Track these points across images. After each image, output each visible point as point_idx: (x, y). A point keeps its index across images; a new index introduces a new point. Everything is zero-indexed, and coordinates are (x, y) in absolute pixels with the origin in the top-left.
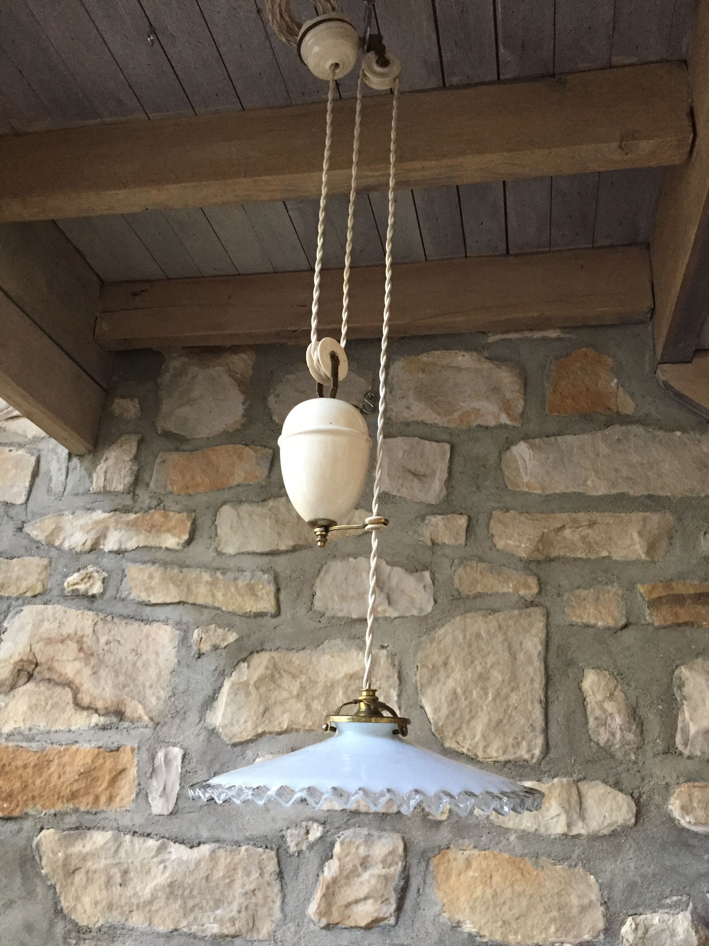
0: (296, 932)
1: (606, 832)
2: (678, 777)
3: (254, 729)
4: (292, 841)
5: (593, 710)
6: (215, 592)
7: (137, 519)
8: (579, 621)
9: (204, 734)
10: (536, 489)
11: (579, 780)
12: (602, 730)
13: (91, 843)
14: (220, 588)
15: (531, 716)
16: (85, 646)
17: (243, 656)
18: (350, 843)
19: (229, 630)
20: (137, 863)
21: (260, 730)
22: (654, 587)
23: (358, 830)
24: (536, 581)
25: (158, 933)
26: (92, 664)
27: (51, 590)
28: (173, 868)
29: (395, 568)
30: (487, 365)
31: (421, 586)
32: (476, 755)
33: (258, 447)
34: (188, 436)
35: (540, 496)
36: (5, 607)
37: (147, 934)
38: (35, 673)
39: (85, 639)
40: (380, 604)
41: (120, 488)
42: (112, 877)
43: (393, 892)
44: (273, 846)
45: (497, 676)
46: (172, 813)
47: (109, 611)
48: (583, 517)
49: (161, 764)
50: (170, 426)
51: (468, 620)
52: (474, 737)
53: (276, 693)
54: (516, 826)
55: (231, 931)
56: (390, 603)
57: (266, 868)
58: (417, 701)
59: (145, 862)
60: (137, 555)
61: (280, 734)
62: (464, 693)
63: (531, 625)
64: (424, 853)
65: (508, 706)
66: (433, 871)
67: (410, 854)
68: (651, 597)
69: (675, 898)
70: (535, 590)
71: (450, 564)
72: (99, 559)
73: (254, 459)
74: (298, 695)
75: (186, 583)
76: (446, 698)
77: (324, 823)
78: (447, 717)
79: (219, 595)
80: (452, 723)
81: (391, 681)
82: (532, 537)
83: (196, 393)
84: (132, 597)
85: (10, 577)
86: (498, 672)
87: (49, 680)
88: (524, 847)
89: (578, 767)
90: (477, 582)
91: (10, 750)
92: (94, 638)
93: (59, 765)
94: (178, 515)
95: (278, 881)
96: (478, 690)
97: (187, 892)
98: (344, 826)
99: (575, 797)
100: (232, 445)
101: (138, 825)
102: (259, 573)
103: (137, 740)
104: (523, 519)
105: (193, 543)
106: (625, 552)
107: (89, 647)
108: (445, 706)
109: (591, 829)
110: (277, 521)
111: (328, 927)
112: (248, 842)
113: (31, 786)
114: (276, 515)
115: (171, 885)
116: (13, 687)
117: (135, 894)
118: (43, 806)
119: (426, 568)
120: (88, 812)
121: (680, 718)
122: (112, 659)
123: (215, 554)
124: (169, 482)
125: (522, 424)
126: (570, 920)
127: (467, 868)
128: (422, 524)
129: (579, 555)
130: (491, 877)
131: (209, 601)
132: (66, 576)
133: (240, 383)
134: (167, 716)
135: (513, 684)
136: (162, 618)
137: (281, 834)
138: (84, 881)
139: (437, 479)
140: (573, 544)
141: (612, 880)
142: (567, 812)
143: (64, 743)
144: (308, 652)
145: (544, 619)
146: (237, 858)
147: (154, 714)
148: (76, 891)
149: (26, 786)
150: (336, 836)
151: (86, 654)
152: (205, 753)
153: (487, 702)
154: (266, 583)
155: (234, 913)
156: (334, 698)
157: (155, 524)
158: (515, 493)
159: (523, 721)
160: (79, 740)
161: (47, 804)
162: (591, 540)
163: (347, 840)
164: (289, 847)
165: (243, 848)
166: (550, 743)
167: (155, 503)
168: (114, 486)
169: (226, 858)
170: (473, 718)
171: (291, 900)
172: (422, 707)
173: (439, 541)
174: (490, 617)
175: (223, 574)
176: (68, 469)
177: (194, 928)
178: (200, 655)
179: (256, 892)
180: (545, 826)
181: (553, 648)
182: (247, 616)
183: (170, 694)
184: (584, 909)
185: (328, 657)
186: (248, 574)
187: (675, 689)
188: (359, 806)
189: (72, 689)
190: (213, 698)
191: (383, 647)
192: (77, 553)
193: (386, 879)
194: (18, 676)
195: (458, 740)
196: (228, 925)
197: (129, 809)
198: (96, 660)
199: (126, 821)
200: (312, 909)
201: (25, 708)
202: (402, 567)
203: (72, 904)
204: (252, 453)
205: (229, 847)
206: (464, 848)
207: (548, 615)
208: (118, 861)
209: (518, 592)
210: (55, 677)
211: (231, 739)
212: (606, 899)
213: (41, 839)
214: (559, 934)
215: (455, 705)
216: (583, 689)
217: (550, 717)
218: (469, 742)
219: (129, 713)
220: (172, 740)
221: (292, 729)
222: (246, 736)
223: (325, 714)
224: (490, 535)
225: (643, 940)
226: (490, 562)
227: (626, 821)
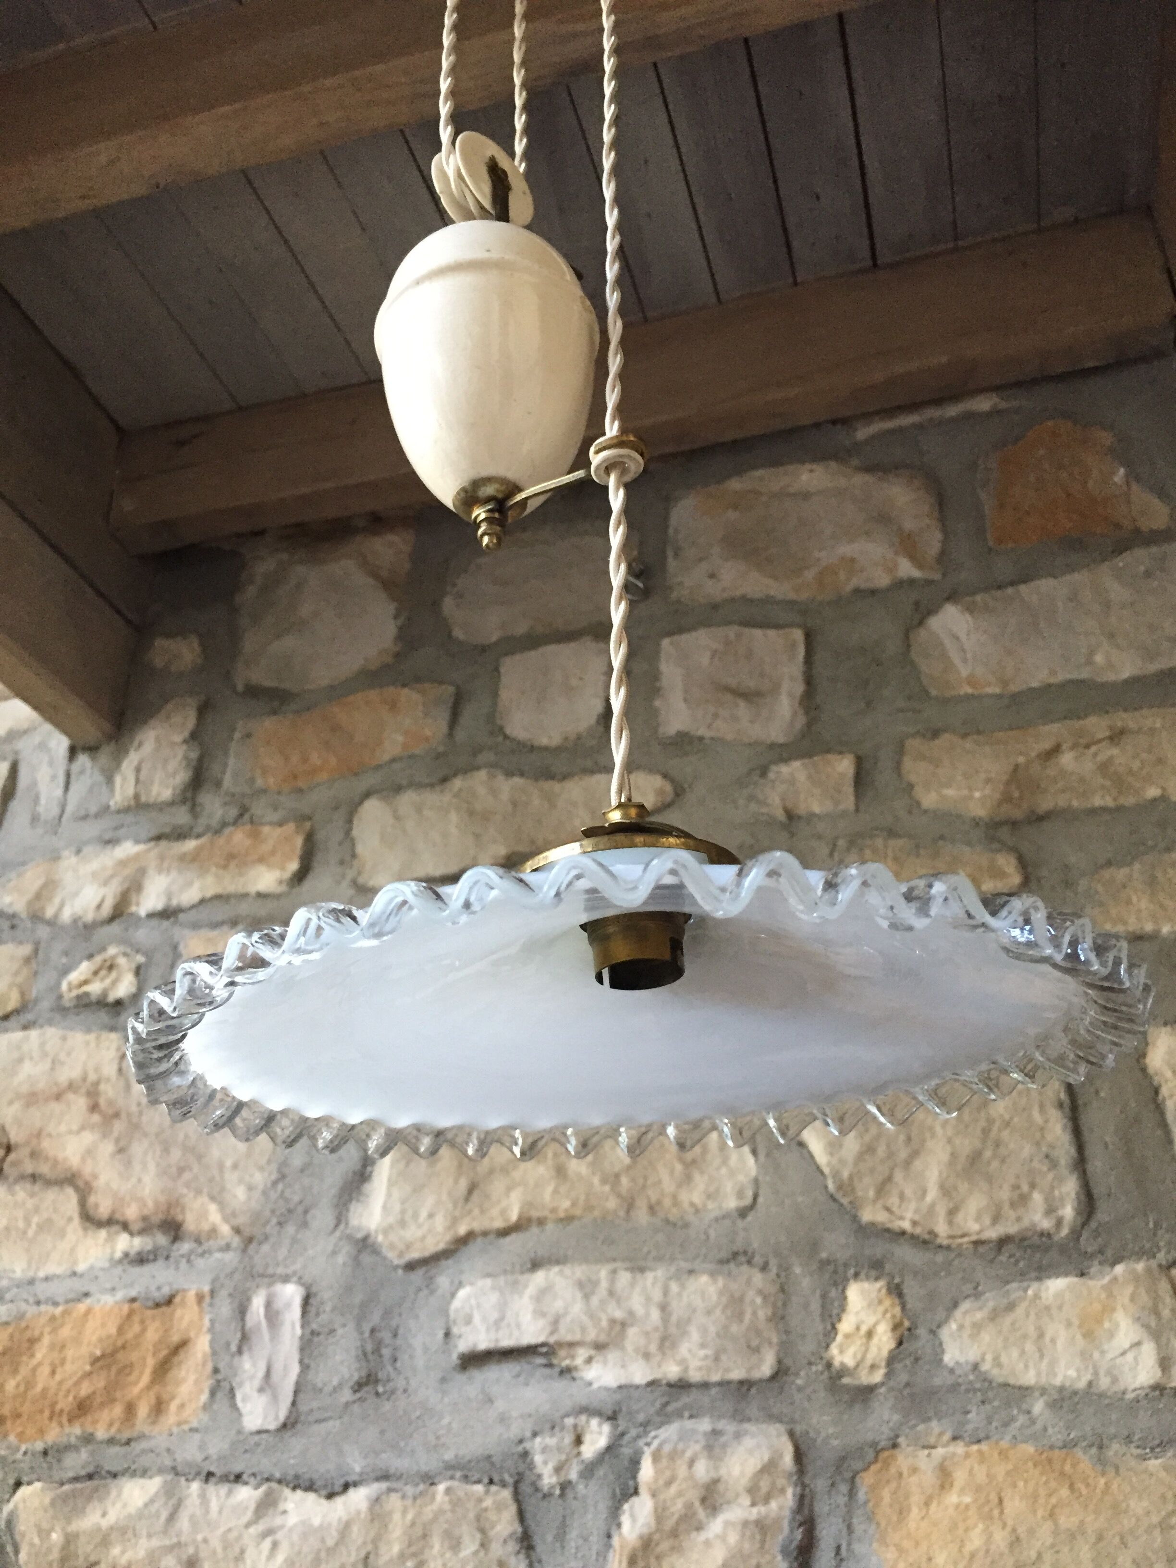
3: (449, 1228)
4: (545, 1463)
7: (200, 849)
8: (1120, 929)
9: (347, 1248)
10: (988, 685)
11: (1172, 1264)
13: (119, 1505)
15: (1043, 1137)
16: (102, 1102)
18: (674, 1455)
20: (216, 1543)
21: (462, 1230)
23: (689, 1424)
24: (1013, 861)
26: (115, 1134)
27: (36, 1001)
28: (292, 1545)
30: (860, 479)
32: (931, 1232)
33: (427, 685)
34: (295, 689)
35: (999, 697)
38: (6, 1166)
39: (102, 1087)
41: (167, 794)
43: (779, 1558)
44: (507, 1477)
46: (284, 1426)
48: (1096, 724)
49: (259, 1322)
50: (259, 676)
52: (924, 1192)
54: (1043, 1380)
57: (493, 1528)
59: (232, 1537)
60: (204, 914)
61: (504, 1233)
64: (841, 1463)
65: (990, 1121)
66: (866, 1502)
67: (810, 1470)
70: (1015, 879)
72: (129, 932)
73: (421, 707)
77: (612, 1417)
78: (860, 1157)
80: (872, 1171)
82: (993, 776)
83: (305, 610)
87: (34, 1178)
88: (1069, 1428)
89: (1165, 1236)
92: (121, 1083)
93: (52, 1347)
94: (279, 830)
95: (522, 1556)
98: (658, 1419)
99: (1169, 1301)
100: (377, 690)
101: (215, 1457)
103: (209, 1277)
104: (968, 744)
105: (309, 877)
107: (110, 1103)
108: (851, 1135)
110: (471, 813)
112: (450, 1473)
114: (470, 804)
118: (21, 1436)
120: (111, 1441)
122: (158, 1118)
123: (353, 891)
124: (258, 773)
127: (942, 1487)
128: (762, 781)
129: (1098, 802)
130: (1000, 1501)
132: (66, 971)
133: (388, 585)
134: (268, 1222)
137: (520, 1449)
139: (783, 697)
140: (1082, 780)
142: (1156, 1335)
143: (60, 1299)
146: (429, 1512)
147: (241, 1220)
150: (641, 1443)
151: (104, 1116)
152: (349, 1289)
157: (235, 852)
158: (945, 702)
159: (1027, 1150)
160: (92, 1288)
161: (29, 1431)
162: (1121, 769)
163: (667, 1448)
164: (539, 1476)
165: (441, 1488)
166: (1095, 1192)
167: (233, 812)
168: (154, 793)
169: (405, 1511)
170: (915, 1154)
172: (802, 1144)
173: (802, 810)
176: (68, 775)
180: (1109, 1372)
183: (274, 1177)
188: (686, 1370)
189: (77, 1189)
190: (362, 1175)
192: (86, 926)
193: (761, 1527)
195: (889, 1204)
197: (195, 1424)
198: (124, 1125)
199: (191, 1453)
204: (415, 696)
205: (410, 1490)
206: (932, 1440)
208: (175, 1540)
210: (44, 1169)
211: (401, 1255)
213: (16, 1507)
216: (1151, 1070)
217: (1086, 1135)
218: (913, 1205)
219: (190, 1223)
220: (280, 1270)
221: (529, 1220)
222: (434, 1244)
223: (596, 1181)
224: (904, 787)
226: (910, 836)
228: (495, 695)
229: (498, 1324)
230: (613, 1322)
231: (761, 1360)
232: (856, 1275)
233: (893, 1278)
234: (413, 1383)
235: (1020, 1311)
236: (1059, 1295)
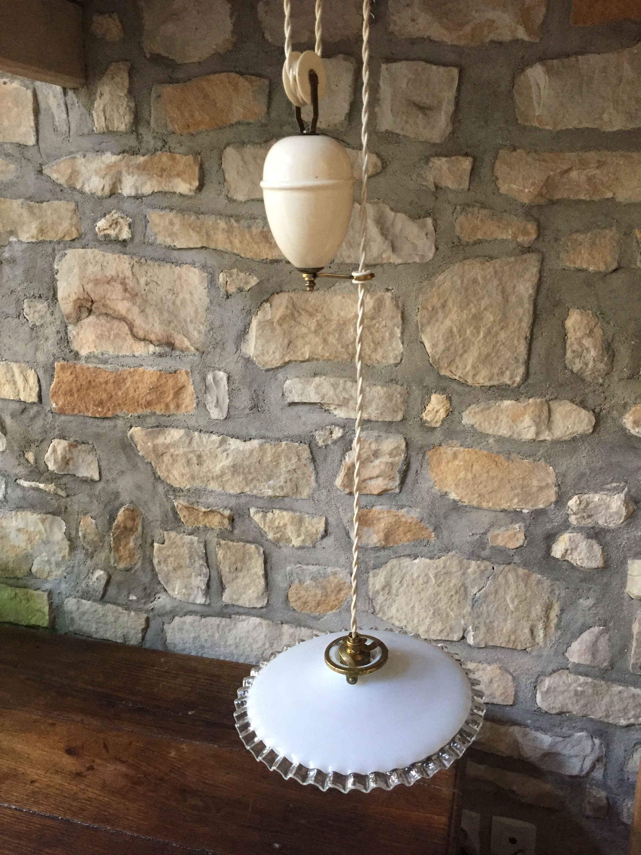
0: (327, 496)
1: (566, 438)
2: (636, 399)
3: (281, 358)
4: (320, 439)
5: (572, 345)
6: (232, 239)
7: (146, 162)
8: (572, 265)
9: (242, 361)
10: (548, 124)
11: (551, 400)
12: (577, 361)
13: (170, 436)
14: (236, 235)
15: (516, 350)
16: (128, 287)
17: (265, 298)
18: (364, 441)
19: (250, 274)
20: (207, 451)
21: (287, 359)
23: (371, 432)
24: (535, 227)
25: (230, 494)
26: (138, 304)
27: (85, 234)
28: (234, 456)
29: (399, 214)
31: (424, 234)
32: (466, 381)
33: (253, 78)
34: (179, 62)
35: (550, 131)
36: (50, 250)
37: (223, 495)
38: (93, 309)
39: (127, 281)
40: (384, 251)
41: (123, 128)
42: (190, 459)
43: (397, 473)
44: (306, 442)
45: (489, 317)
46: (226, 418)
47: (141, 254)
48: (592, 155)
49: (211, 383)
50: (157, 47)
51: (466, 267)
52: (466, 367)
53: (297, 328)
54: (495, 433)
55: (282, 494)
56: (394, 249)
57: (302, 455)
58: (418, 337)
59: (213, 450)
60: (155, 201)
61: (303, 362)
62: (459, 331)
63: (526, 270)
64: (421, 448)
65: (497, 342)
66: (428, 459)
67: (410, 449)
69: (614, 485)
70: (534, 236)
71: (452, 211)
72: (121, 203)
73: (251, 92)
74: (315, 332)
75: (204, 230)
76: (443, 336)
77: (344, 427)
78: (444, 351)
79: (237, 242)
80: (447, 357)
81: (395, 321)
82: (536, 182)
84: (158, 241)
85: (46, 222)
86: (491, 313)
87: (107, 315)
88: (500, 448)
89: (551, 390)
90: (477, 228)
91: (91, 370)
92: (135, 280)
93: (132, 382)
94: (184, 158)
95: (312, 464)
96: (472, 328)
97: (246, 470)
99: (546, 413)
100: (226, 74)
101: (202, 425)
103: (189, 366)
104: (530, 159)
105: (204, 189)
106: (630, 193)
107: (132, 288)
108: (442, 342)
109: (555, 437)
111: (350, 494)
112: (286, 439)
113: (114, 397)
115: (234, 466)
116: (79, 319)
117: (209, 471)
118: (128, 410)
119: (428, 214)
120: (162, 415)
122: (154, 298)
123: (227, 201)
124: (168, 120)
125: (541, 39)
126: (530, 494)
127: (454, 459)
128: (425, 166)
129: (582, 197)
130: (472, 466)
131: (228, 247)
132: (95, 221)
134: (209, 346)
135: (502, 324)
136: (189, 261)
137: (311, 434)
138: (171, 461)
139: (443, 113)
140: (578, 185)
141: (566, 471)
142: (537, 425)
143: (132, 366)
144: (322, 292)
145: (537, 264)
146: (280, 449)
147: (198, 345)
148: (167, 466)
149: (111, 397)
150: (353, 436)
151: (131, 294)
152: (244, 377)
153: (478, 339)
155: (282, 483)
156: (347, 334)
157: (164, 167)
158: (524, 128)
159: (509, 354)
160: (143, 364)
161: (131, 409)
162: (598, 181)
163: (362, 439)
164: (318, 442)
165: (284, 443)
166: (530, 372)
167: (160, 144)
168: (116, 126)
169: (271, 449)
170: (465, 352)
171: (323, 475)
172: (422, 343)
173: (443, 185)
174: (487, 264)
175: (237, 221)
176: (66, 104)
177: (255, 492)
178: (228, 296)
179: (297, 471)
180: (518, 433)
181: (544, 292)
182: (264, 262)
183: (208, 328)
184: (541, 489)
185: (340, 297)
186: (260, 221)
188: (371, 416)
189: (127, 323)
190: (245, 331)
191: (388, 290)
192: (99, 198)
193: (392, 465)
194: (80, 311)
195: (451, 370)
196: (279, 490)
197: (193, 413)
198: (141, 300)
199: (192, 422)
200: (338, 482)
201: (93, 337)
202: (405, 213)
203: (166, 474)
204: (248, 85)
205: (273, 443)
206: (453, 445)
207: (542, 261)
208: (192, 449)
209: (517, 238)
210: (111, 312)
211: (263, 366)
212: (560, 483)
213: (132, 433)
214: (520, 503)
215: (450, 342)
216: (566, 326)
217: (533, 350)
218: (461, 371)
219: (177, 343)
220: (217, 366)
221: (313, 358)
222: (276, 364)
223: (339, 347)
224: (494, 178)
225: (584, 510)
226: (491, 208)
227: (584, 431)
229: (301, 395)
230: (345, 398)
231: (397, 415)
232: (435, 392)
233: (449, 394)
234: (271, 408)
235: (492, 410)
236: (507, 407)
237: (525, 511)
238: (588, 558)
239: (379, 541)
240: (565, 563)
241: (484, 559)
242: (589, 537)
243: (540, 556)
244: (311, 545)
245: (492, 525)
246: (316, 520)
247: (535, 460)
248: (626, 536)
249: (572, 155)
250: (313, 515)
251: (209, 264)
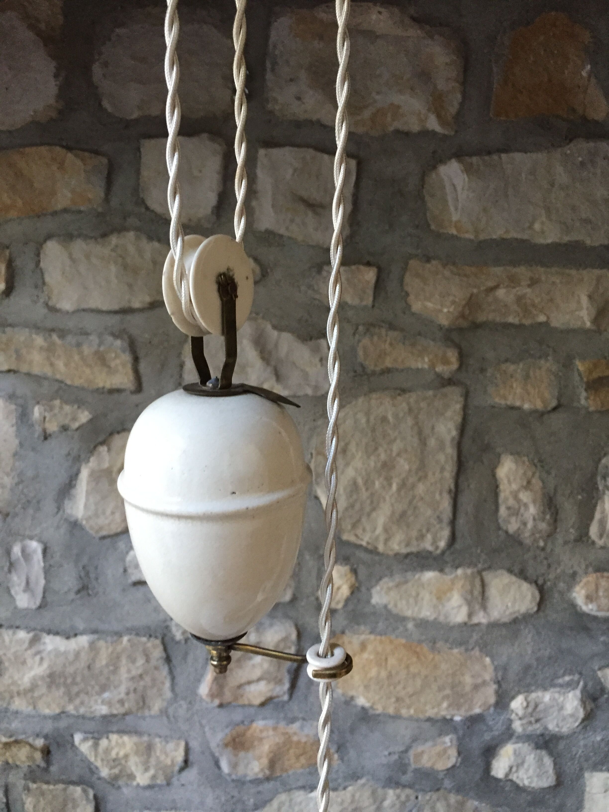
0: (188, 710)
1: (506, 619)
2: (587, 567)
4: (177, 631)
5: (506, 499)
6: (52, 359)
8: (503, 402)
9: (65, 526)
10: (467, 232)
11: (484, 570)
12: (513, 519)
14: (59, 356)
15: (438, 506)
17: (100, 439)
19: (79, 407)
20: (10, 655)
22: (595, 366)
24: (456, 354)
25: (44, 716)
28: (51, 660)
29: (283, 334)
30: (413, 32)
31: (317, 360)
32: (376, 547)
33: (86, 154)
35: (471, 241)
37: (33, 717)
40: (267, 378)
43: (286, 674)
44: (158, 635)
45: (403, 465)
46: (40, 607)
49: (19, 558)
51: (373, 402)
52: (375, 529)
54: (415, 615)
55: (122, 710)
56: (278, 378)
57: (151, 654)
58: (311, 491)
59: (19, 654)
62: (366, 483)
63: (446, 406)
65: (414, 497)
67: (303, 639)
68: (591, 378)
69: (567, 678)
70: (455, 366)
71: (352, 332)
73: (83, 172)
75: (13, 348)
76: (345, 489)
78: (346, 509)
79: (60, 364)
80: (351, 516)
82: (457, 300)
86: (405, 460)
88: (422, 634)
89: (483, 556)
90: (385, 354)
95: (166, 665)
96: (381, 479)
97: (69, 681)
99: (478, 587)
100: (47, 148)
101: (2, 618)
102: (110, 339)
104: (447, 273)
105: (14, 294)
106: (568, 317)
108: (343, 498)
109: (492, 619)
110: (125, 267)
111: (221, 706)
112: (129, 632)
114: (123, 258)
115: (50, 675)
117: (14, 683)
119: (322, 335)
121: (598, 508)
123: (46, 311)
125: (456, 132)
126: (462, 696)
127: (361, 651)
129: (511, 319)
130: (386, 659)
131: (48, 371)
133: (47, 40)
134: (16, 506)
135: (420, 474)
137: (166, 624)
140: (506, 305)
141: (507, 663)
142: (469, 603)
145: (461, 399)
146: (119, 648)
152: (68, 547)
153: (390, 493)
154: (119, 351)
155: (122, 695)
158: (438, 235)
159: (429, 512)
162: (528, 301)
164: (174, 635)
165: (125, 639)
166: (457, 534)
169: (107, 648)
170: (374, 509)
171: (181, 681)
172: (316, 497)
174: (399, 398)
175: (61, 337)
177: (82, 710)
178: (46, 437)
179: (144, 676)
180: (445, 615)
181: (469, 432)
182: (100, 391)
183: (16, 480)
184: (476, 687)
186: (94, 338)
187: (599, 478)
190: (70, 485)
195: (357, 533)
196: (118, 706)
200: (203, 690)
202: (292, 332)
204: (79, 163)
205: (109, 639)
206: (360, 633)
207: (466, 396)
209: (434, 368)
211: (97, 532)
212: (500, 678)
214: (451, 709)
215: (355, 497)
216: (497, 476)
217: (459, 507)
218: (369, 535)
220: (28, 533)
222: (116, 528)
224: (403, 294)
225: (531, 715)
226: (402, 330)
227: (528, 610)
228: (138, 172)
231: (285, 594)
232: (337, 564)
233: (353, 565)
234: (108, 590)
235: (410, 584)
236: (430, 580)
237: (457, 718)
238: (538, 776)
239: (262, 770)
240: (509, 783)
241: (404, 786)
242: (538, 747)
243: (478, 777)
244: (164, 782)
245: (415, 740)
246: (171, 746)
247: (467, 650)
248: (582, 743)
249: (498, 270)
250: (167, 739)
251: (19, 392)
